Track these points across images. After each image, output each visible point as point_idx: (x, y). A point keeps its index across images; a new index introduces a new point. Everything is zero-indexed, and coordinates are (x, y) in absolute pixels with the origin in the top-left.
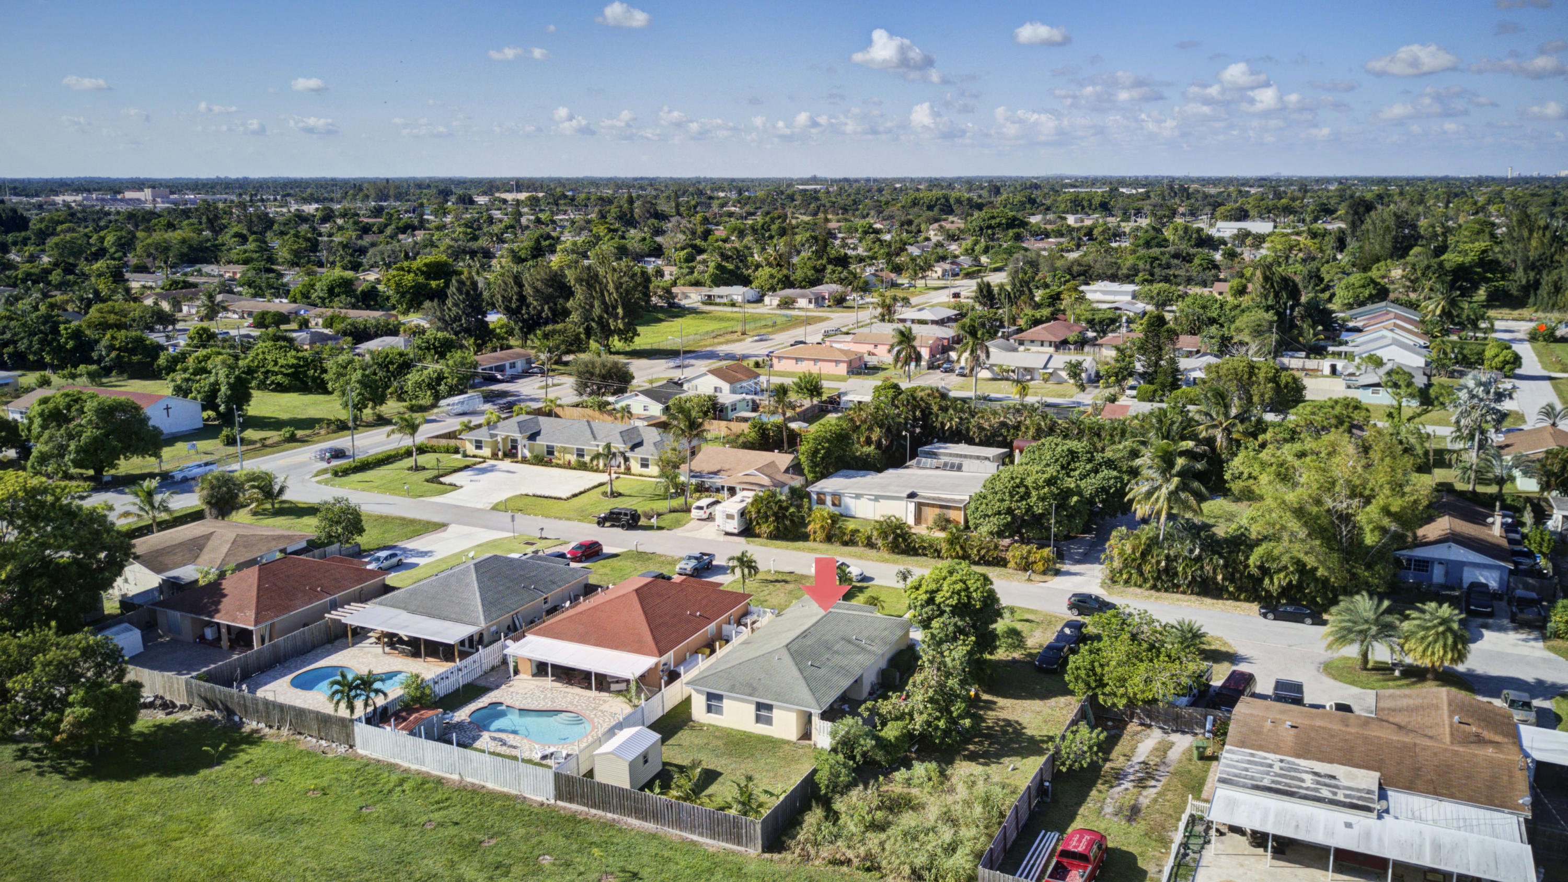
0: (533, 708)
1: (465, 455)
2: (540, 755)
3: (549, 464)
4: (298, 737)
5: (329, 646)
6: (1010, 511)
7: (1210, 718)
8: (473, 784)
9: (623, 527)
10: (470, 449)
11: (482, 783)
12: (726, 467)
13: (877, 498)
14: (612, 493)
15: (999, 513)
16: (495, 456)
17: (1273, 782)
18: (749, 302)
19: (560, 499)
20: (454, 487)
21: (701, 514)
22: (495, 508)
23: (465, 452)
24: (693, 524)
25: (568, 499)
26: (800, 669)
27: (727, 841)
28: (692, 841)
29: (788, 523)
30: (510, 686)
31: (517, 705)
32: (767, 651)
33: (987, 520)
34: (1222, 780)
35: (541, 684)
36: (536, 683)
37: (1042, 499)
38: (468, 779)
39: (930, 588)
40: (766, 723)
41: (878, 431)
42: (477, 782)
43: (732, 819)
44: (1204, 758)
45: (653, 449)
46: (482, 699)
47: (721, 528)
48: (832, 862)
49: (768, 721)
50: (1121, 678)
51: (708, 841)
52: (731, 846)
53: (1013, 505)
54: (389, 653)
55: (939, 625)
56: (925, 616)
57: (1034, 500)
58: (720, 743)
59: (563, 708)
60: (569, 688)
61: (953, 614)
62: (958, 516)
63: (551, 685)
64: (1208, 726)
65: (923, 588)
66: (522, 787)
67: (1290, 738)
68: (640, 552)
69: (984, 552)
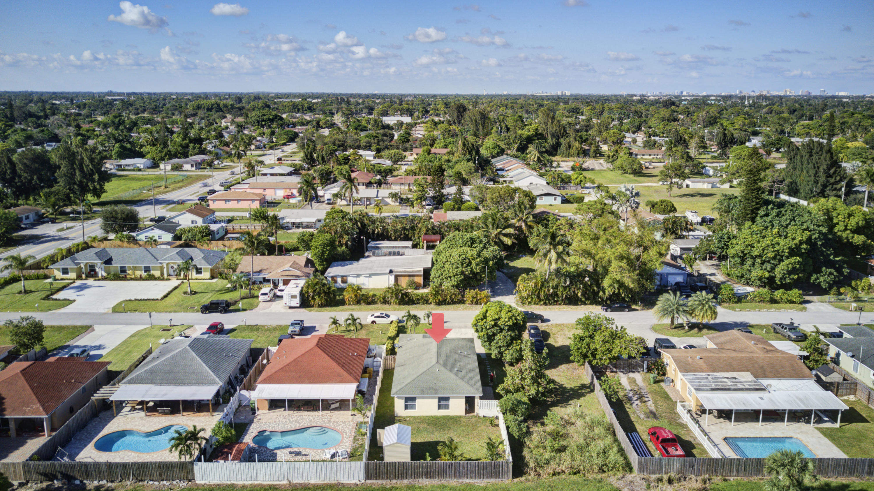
0: (289, 429)
1: (55, 279)
2: (330, 456)
3: (125, 279)
4: (141, 483)
5: (98, 419)
6: (462, 273)
7: (646, 362)
8: (300, 484)
9: (221, 312)
10: (59, 274)
11: (306, 482)
12: (265, 268)
13: (370, 275)
14: (191, 292)
15: (457, 275)
16: (79, 277)
17: (716, 385)
18: (148, 168)
19: (157, 300)
20: (68, 302)
21: (266, 298)
22: (115, 310)
23: (55, 277)
24: (261, 305)
25: (162, 299)
26: (455, 374)
27: (489, 478)
28: (467, 483)
29: (332, 296)
30: (260, 419)
31: (277, 430)
32: (429, 366)
33: (449, 279)
34: (697, 389)
35: (279, 414)
36: (275, 414)
37: (477, 265)
38: (295, 482)
39: (494, 318)
40: (445, 409)
41: (346, 237)
42: (302, 482)
43: (493, 464)
44: (656, 382)
45: (203, 262)
46: (250, 431)
47: (288, 304)
48: (554, 474)
49: (447, 407)
50: (608, 349)
51: (476, 481)
52: (492, 480)
53: (464, 269)
54: (150, 415)
55: (501, 338)
56: (490, 334)
57: (473, 265)
58: (425, 425)
59: (309, 425)
60: (300, 413)
61: (508, 330)
62: (420, 280)
63: (287, 412)
64: (645, 366)
65: (489, 319)
66: (339, 477)
67: (703, 364)
68: (248, 326)
69: (453, 297)
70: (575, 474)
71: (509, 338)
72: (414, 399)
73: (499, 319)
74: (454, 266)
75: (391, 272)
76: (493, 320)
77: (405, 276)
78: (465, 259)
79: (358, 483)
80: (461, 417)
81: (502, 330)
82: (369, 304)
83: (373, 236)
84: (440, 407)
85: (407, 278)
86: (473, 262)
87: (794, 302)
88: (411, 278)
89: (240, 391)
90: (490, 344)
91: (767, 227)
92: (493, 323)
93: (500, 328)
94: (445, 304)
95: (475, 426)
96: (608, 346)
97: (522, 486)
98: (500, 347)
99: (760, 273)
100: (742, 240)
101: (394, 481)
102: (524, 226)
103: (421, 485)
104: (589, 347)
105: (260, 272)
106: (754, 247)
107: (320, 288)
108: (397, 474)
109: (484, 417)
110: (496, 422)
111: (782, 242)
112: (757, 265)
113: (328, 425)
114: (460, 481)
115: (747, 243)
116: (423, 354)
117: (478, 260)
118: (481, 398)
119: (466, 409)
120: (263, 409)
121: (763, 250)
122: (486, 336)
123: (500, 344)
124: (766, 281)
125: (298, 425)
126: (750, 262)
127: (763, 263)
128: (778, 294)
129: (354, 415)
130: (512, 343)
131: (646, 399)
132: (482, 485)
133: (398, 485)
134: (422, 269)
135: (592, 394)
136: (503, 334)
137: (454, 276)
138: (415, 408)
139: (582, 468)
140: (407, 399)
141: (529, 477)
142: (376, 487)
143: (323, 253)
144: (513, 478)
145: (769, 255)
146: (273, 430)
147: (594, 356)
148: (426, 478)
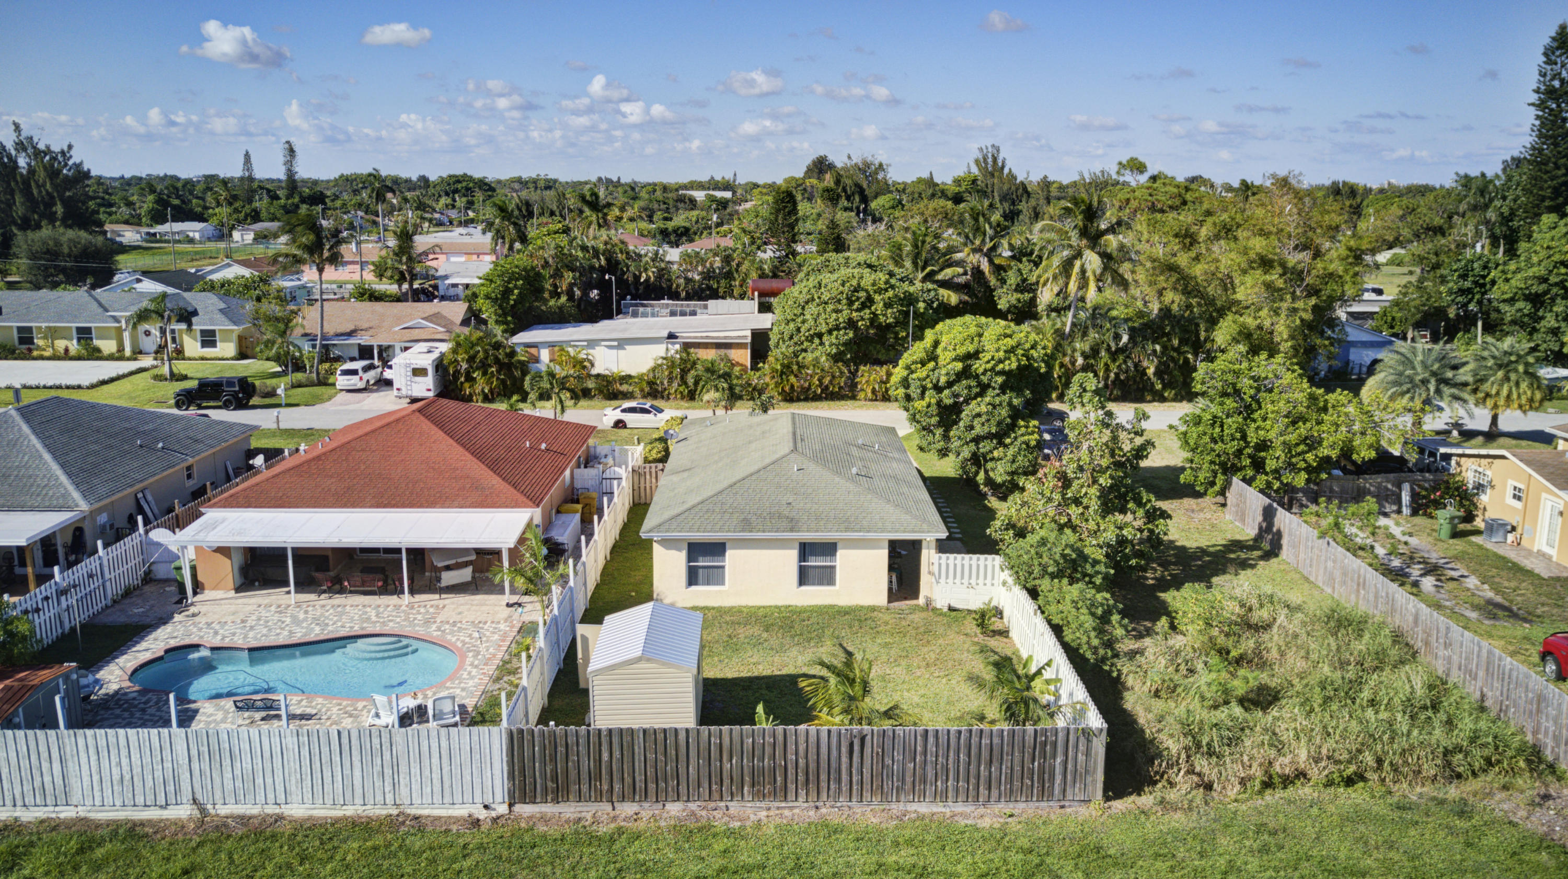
0: (281, 641)
3: (26, 357)
6: (851, 324)
7: (1406, 487)
8: (244, 820)
9: (227, 406)
11: (271, 810)
12: (365, 326)
13: (621, 344)
14: (173, 374)
15: (837, 328)
18: (209, 239)
19: (79, 387)
21: (354, 382)
25: (95, 386)
26: (851, 479)
27: (1011, 796)
28: (922, 818)
29: (517, 373)
30: (194, 615)
31: (239, 642)
32: (768, 461)
33: (817, 341)
35: (265, 601)
36: (253, 600)
37: (888, 305)
38: (223, 811)
39: (961, 351)
40: (820, 583)
41: (569, 277)
42: (255, 811)
43: (1029, 739)
44: (1455, 535)
45: (220, 317)
46: (143, 645)
47: (404, 392)
48: (1268, 784)
49: (827, 577)
50: (1304, 440)
51: (960, 808)
52: (1021, 806)
53: (854, 314)
55: (984, 409)
56: (949, 401)
57: (879, 307)
58: (756, 630)
59: (357, 630)
60: (339, 600)
61: (1003, 388)
62: (744, 357)
63: (294, 597)
64: (1406, 498)
65: (944, 356)
66: (404, 791)
68: (286, 431)
69: (826, 381)
70: (1349, 782)
71: (1004, 412)
72: (717, 549)
73: (975, 355)
74: (830, 307)
75: (671, 336)
76: (957, 359)
77: (707, 346)
78: (856, 290)
79: (482, 814)
80: (873, 609)
81: (984, 388)
82: (613, 397)
83: (637, 289)
84: (804, 577)
85: (711, 352)
86: (877, 298)
88: (722, 352)
89: (147, 532)
90: (946, 437)
92: (959, 366)
93: (980, 384)
94: (806, 399)
95: (926, 633)
96: (1303, 429)
97: (1151, 828)
98: (977, 440)
101: (627, 809)
102: (985, 266)
103: (737, 824)
104: (1244, 437)
105: (351, 334)
107: (486, 351)
108: (639, 778)
109: (951, 609)
110: (996, 624)
113: (420, 631)
114: (896, 808)
116: (750, 442)
117: (890, 293)
118: (943, 547)
119: (890, 590)
120: (215, 588)
122: (934, 410)
123: (978, 430)
125: (317, 630)
129: (520, 605)
130: (1013, 427)
131: (1455, 574)
132: (986, 823)
133: (641, 825)
134: (749, 333)
135: (1274, 561)
136: (987, 399)
137: (830, 332)
138: (721, 582)
139: (1368, 758)
140: (695, 550)
141: (1172, 795)
142: (553, 831)
143: (507, 292)
144: (1107, 799)
146: (227, 643)
147: (1258, 466)
148: (759, 795)
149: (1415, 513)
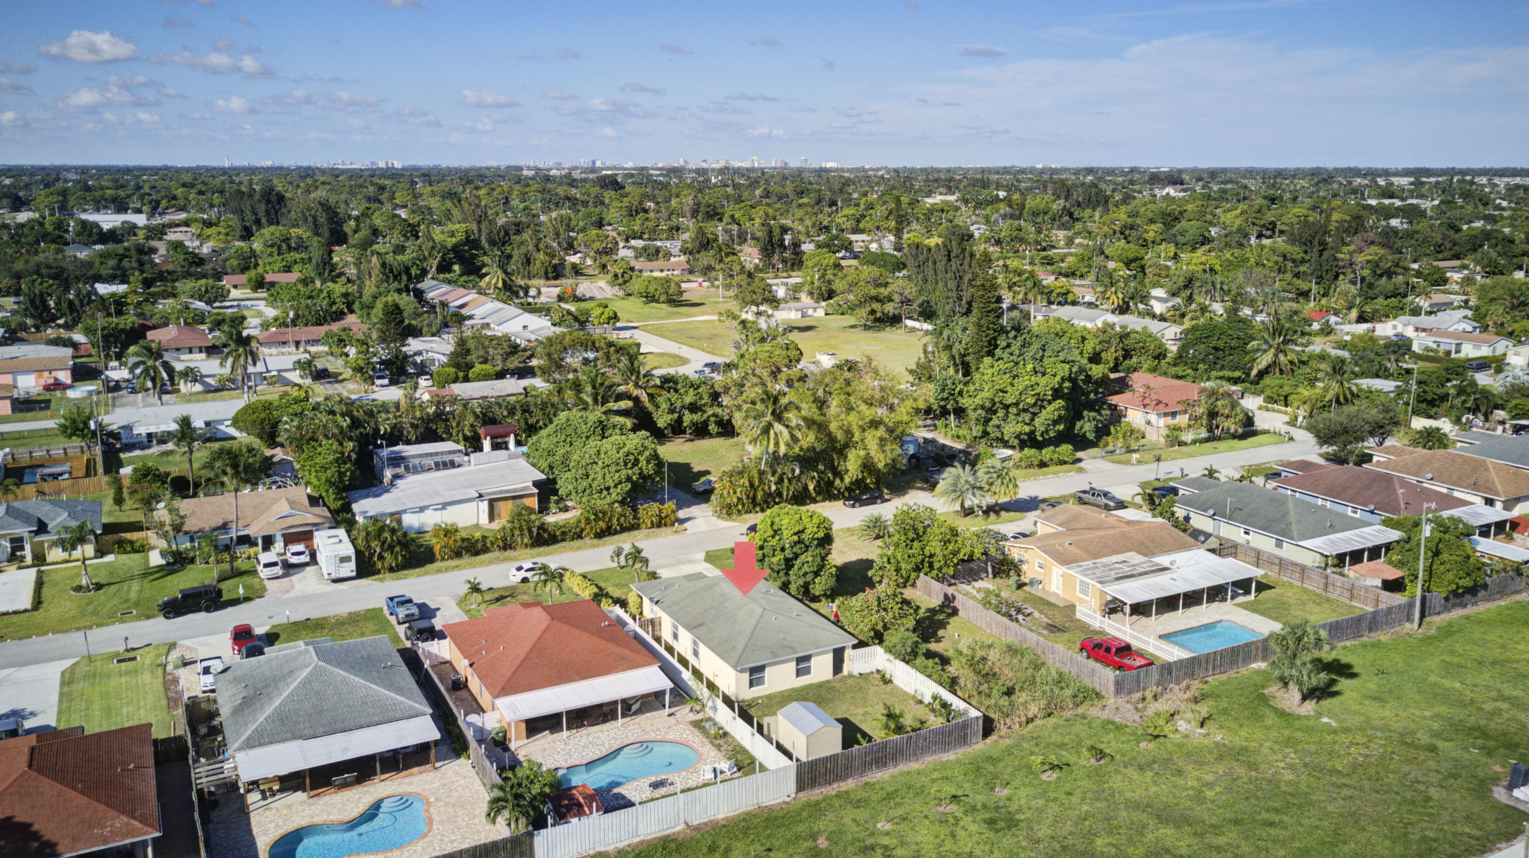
8: (703, 825)
12: (230, 518)
13: (442, 507)
14: (92, 584)
17: (1114, 574)
24: (275, 585)
25: (35, 608)
27: (955, 747)
34: (1101, 583)
35: (549, 740)
39: (796, 529)
43: (955, 726)
44: (1016, 587)
47: (329, 576)
51: (940, 755)
52: (959, 750)
54: (318, 795)
55: (809, 559)
56: (789, 556)
59: (618, 746)
62: (533, 503)
64: (990, 570)
67: (1078, 551)
70: (1049, 715)
71: (818, 559)
73: (801, 531)
74: (612, 468)
76: (795, 534)
77: (506, 499)
78: (627, 455)
79: (788, 799)
80: (828, 682)
81: (806, 548)
82: (477, 553)
83: (381, 438)
84: (799, 674)
85: (510, 502)
87: (1065, 463)
88: (518, 501)
89: (464, 719)
91: (1017, 363)
92: (796, 538)
94: (610, 534)
95: (861, 689)
96: (950, 547)
97: (998, 747)
98: (804, 575)
99: (1019, 428)
100: (990, 385)
101: (835, 785)
102: (644, 396)
106: (1006, 392)
109: (861, 674)
111: (1043, 381)
112: (1011, 417)
113: (647, 738)
114: (921, 760)
115: (997, 387)
119: (833, 671)
120: (520, 739)
121: (1021, 394)
123: (806, 570)
124: (1026, 437)
126: (1001, 413)
127: (1018, 414)
128: (1047, 453)
130: (821, 566)
131: (1028, 611)
134: (530, 484)
135: (956, 618)
136: (809, 554)
138: (764, 683)
140: (752, 671)
141: (1001, 734)
144: (983, 740)
145: (1028, 400)
149: (994, 576)
